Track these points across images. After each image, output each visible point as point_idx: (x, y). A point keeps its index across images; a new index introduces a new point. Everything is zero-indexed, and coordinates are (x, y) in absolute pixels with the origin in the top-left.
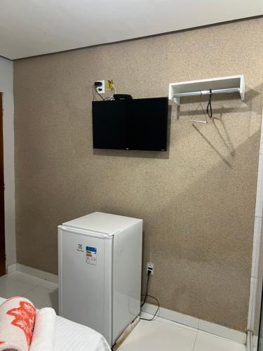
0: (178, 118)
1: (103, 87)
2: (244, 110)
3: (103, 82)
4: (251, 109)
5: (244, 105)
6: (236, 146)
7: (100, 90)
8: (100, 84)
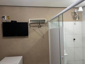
0: (30, 27)
1: (5, 18)
2: (45, 26)
3: (5, 16)
4: (46, 26)
5: (45, 25)
6: (44, 34)
7: (4, 19)
8: (4, 17)
